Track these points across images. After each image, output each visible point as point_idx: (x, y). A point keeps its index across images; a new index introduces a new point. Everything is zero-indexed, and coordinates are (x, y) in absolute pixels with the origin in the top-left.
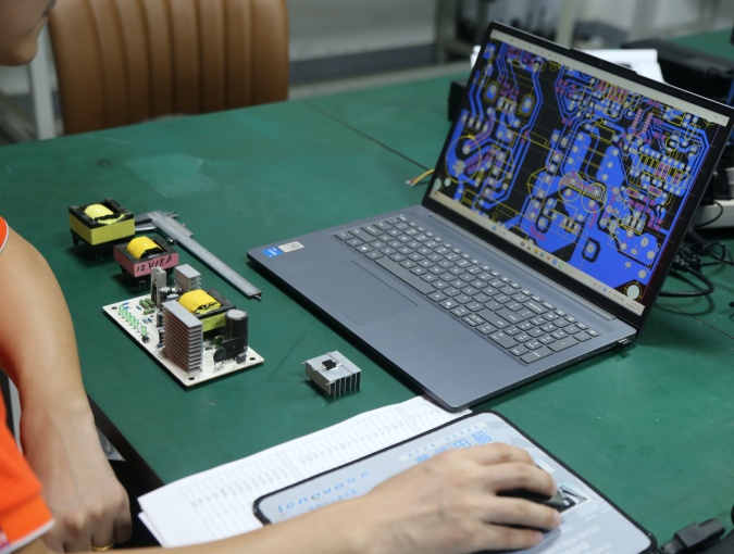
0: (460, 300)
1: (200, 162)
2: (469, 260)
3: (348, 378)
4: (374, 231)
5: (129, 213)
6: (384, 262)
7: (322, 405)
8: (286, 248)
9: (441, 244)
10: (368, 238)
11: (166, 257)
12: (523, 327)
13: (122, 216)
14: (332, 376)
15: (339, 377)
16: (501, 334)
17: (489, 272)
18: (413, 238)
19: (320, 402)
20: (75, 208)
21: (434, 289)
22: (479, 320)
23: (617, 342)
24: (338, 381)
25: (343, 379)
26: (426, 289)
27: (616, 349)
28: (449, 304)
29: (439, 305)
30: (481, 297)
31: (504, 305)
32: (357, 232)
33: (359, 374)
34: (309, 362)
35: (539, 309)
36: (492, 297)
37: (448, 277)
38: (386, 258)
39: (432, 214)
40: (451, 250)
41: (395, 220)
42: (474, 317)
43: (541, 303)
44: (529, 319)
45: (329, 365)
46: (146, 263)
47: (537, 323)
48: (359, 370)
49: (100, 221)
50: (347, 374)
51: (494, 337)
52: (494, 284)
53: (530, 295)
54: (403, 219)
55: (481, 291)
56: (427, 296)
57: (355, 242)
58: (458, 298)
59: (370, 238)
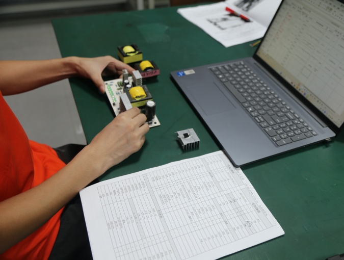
0: (256, 108)
1: (167, 28)
2: (266, 87)
3: (193, 143)
4: (227, 68)
5: (140, 51)
6: (228, 84)
7: (180, 154)
8: (187, 72)
9: (255, 78)
10: (224, 71)
11: (154, 71)
12: (282, 126)
13: (137, 52)
14: (185, 142)
15: (189, 142)
16: (270, 129)
17: (274, 94)
18: (244, 73)
19: (179, 152)
20: (120, 47)
21: (245, 101)
22: (262, 120)
23: (325, 140)
24: (188, 144)
25: (191, 144)
26: (242, 100)
27: (324, 143)
28: (250, 109)
29: (246, 109)
30: (266, 108)
31: (276, 112)
32: (220, 68)
33: (198, 142)
34: (178, 132)
35: (292, 117)
36: (271, 108)
37: (254, 95)
38: (229, 82)
39: (256, 62)
40: (259, 81)
41: (239, 64)
42: (260, 118)
43: (293, 114)
44: (285, 122)
45: (186, 135)
46: (146, 73)
47: (289, 124)
48: (199, 140)
49: (128, 54)
50: (193, 141)
51: (267, 130)
52: (274, 101)
53: (290, 109)
54: (242, 63)
55: (267, 104)
56: (241, 104)
57: (217, 73)
58: (256, 107)
59: (225, 71)
